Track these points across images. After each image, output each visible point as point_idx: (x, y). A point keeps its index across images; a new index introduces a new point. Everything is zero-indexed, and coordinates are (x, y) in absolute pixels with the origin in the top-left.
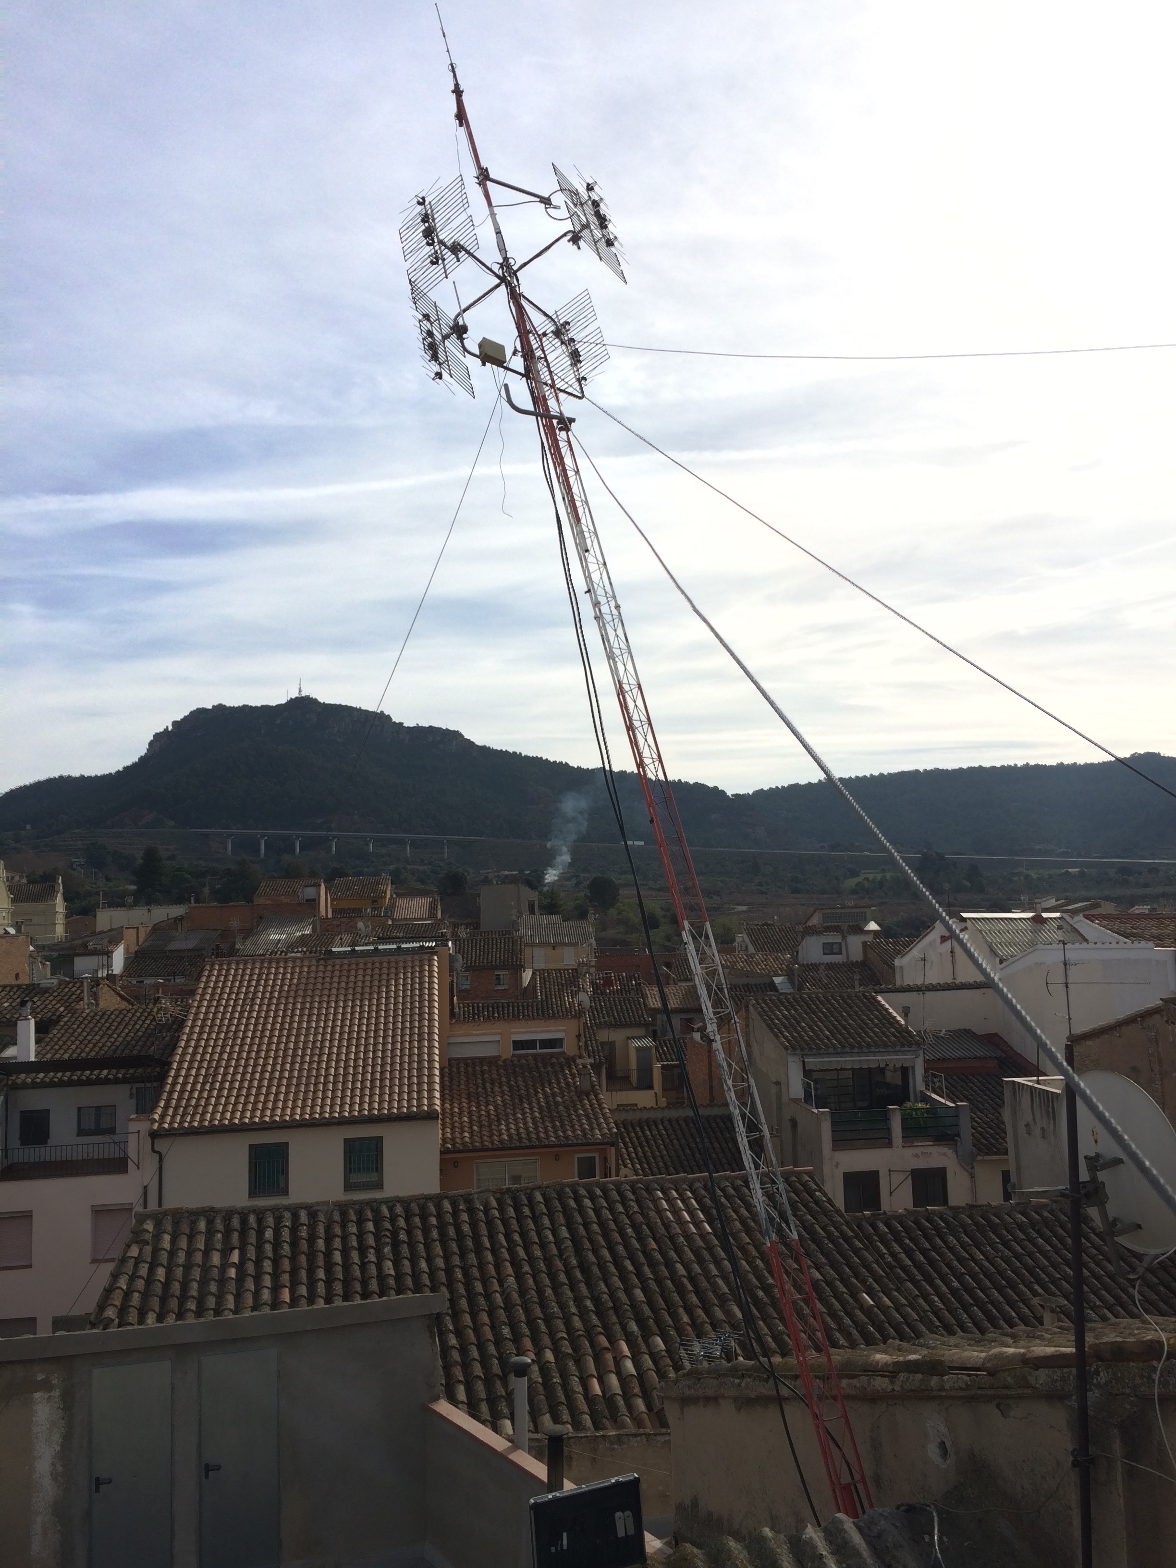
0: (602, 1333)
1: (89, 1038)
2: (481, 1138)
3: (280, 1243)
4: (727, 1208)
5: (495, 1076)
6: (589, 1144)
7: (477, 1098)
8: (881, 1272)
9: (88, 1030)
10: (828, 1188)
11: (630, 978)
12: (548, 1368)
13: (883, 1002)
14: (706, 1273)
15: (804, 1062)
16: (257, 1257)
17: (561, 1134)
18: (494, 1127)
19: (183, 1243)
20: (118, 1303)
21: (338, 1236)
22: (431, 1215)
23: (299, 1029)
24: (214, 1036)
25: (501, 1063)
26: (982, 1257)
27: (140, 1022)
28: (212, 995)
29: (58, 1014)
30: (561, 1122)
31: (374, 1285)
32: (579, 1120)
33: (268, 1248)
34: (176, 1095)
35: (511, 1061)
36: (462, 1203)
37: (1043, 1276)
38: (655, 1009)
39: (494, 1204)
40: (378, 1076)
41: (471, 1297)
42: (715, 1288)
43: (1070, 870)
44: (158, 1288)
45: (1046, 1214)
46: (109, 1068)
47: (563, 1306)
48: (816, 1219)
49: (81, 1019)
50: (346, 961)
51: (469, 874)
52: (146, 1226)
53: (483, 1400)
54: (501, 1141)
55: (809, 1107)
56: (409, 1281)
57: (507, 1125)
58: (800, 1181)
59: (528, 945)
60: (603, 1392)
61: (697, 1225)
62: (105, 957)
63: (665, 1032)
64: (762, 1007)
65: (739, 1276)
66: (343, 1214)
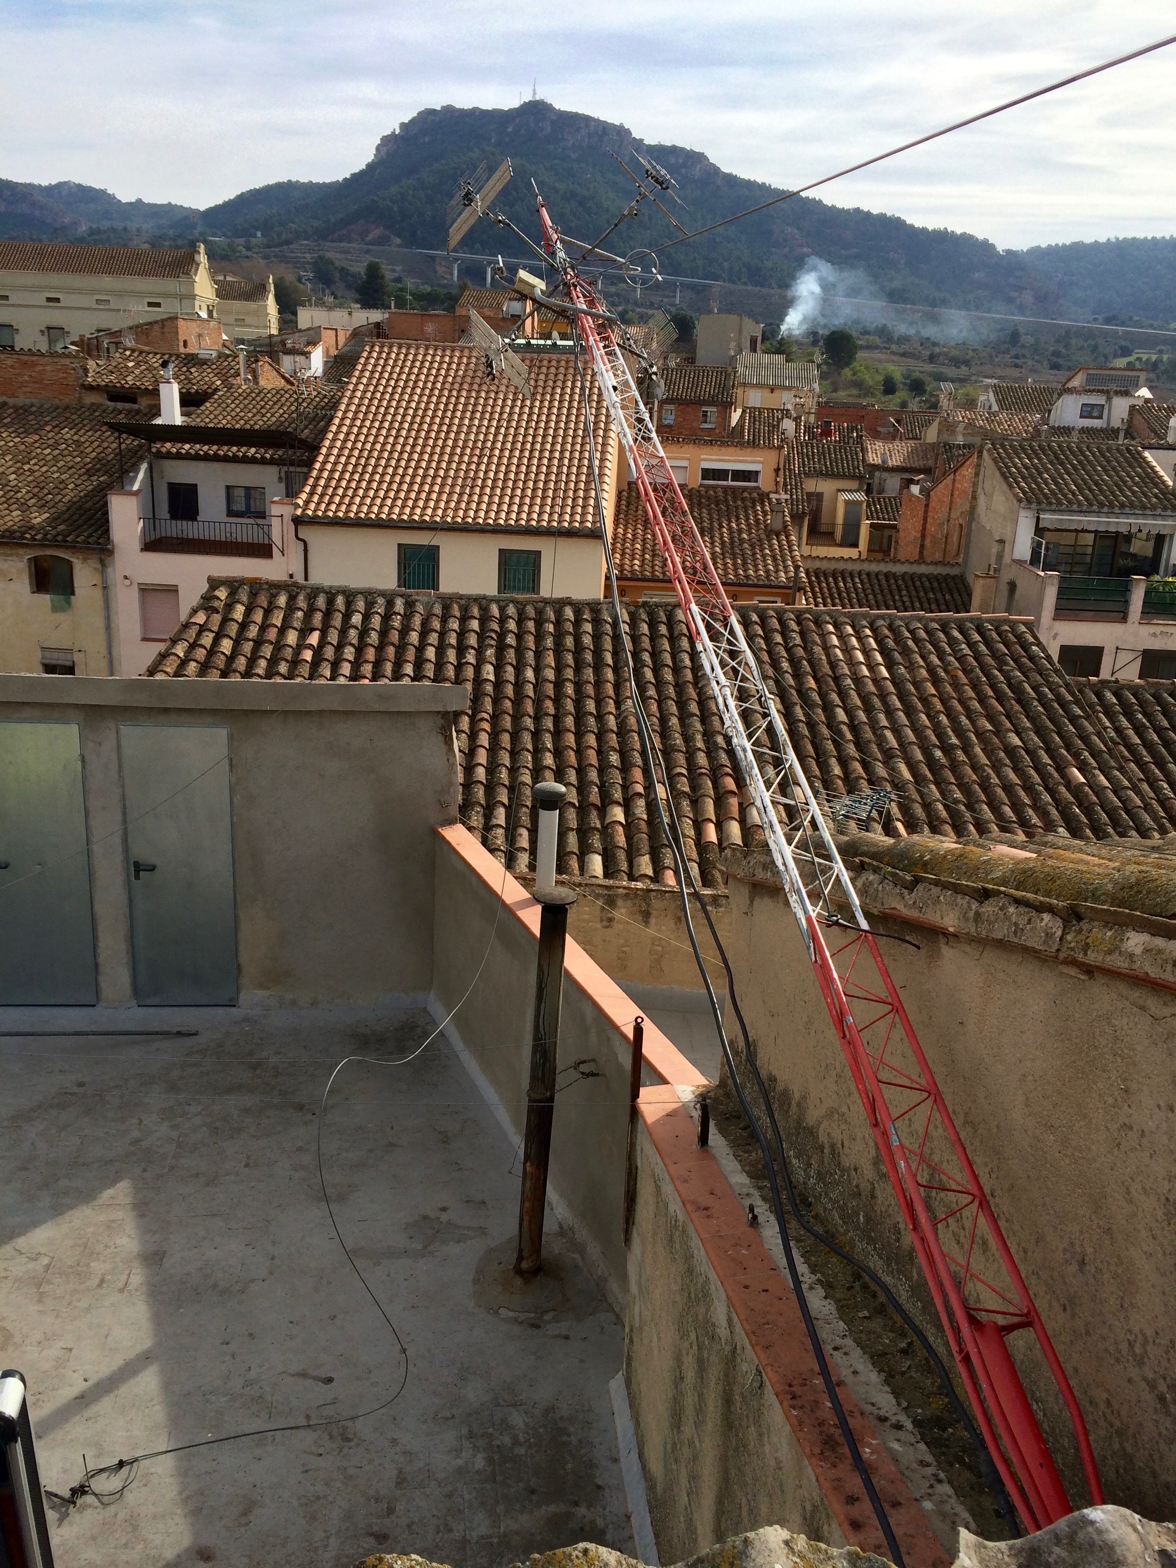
0: (729, 775)
1: (242, 414)
3: (368, 630)
4: (913, 652)
6: (771, 587)
8: (1102, 746)
9: (242, 406)
11: (851, 429)
12: (656, 805)
13: (1150, 459)
14: (873, 722)
15: (1038, 518)
16: (339, 642)
17: (741, 572)
19: (258, 617)
21: (436, 631)
22: (548, 621)
23: (460, 426)
24: (368, 423)
27: (297, 404)
28: (370, 379)
29: (214, 387)
30: (744, 560)
32: (764, 561)
33: (353, 634)
34: (323, 482)
35: (698, 491)
36: (587, 611)
38: (874, 465)
41: (580, 716)
42: (881, 741)
44: (220, 661)
46: (258, 446)
47: (688, 739)
48: (1027, 677)
49: (236, 394)
52: (217, 593)
53: (573, 830)
55: (1036, 570)
56: (509, 690)
58: (1013, 631)
59: (744, 385)
60: (720, 840)
61: (872, 667)
62: (303, 357)
63: (881, 491)
64: (998, 453)
65: (915, 730)
66: (446, 608)
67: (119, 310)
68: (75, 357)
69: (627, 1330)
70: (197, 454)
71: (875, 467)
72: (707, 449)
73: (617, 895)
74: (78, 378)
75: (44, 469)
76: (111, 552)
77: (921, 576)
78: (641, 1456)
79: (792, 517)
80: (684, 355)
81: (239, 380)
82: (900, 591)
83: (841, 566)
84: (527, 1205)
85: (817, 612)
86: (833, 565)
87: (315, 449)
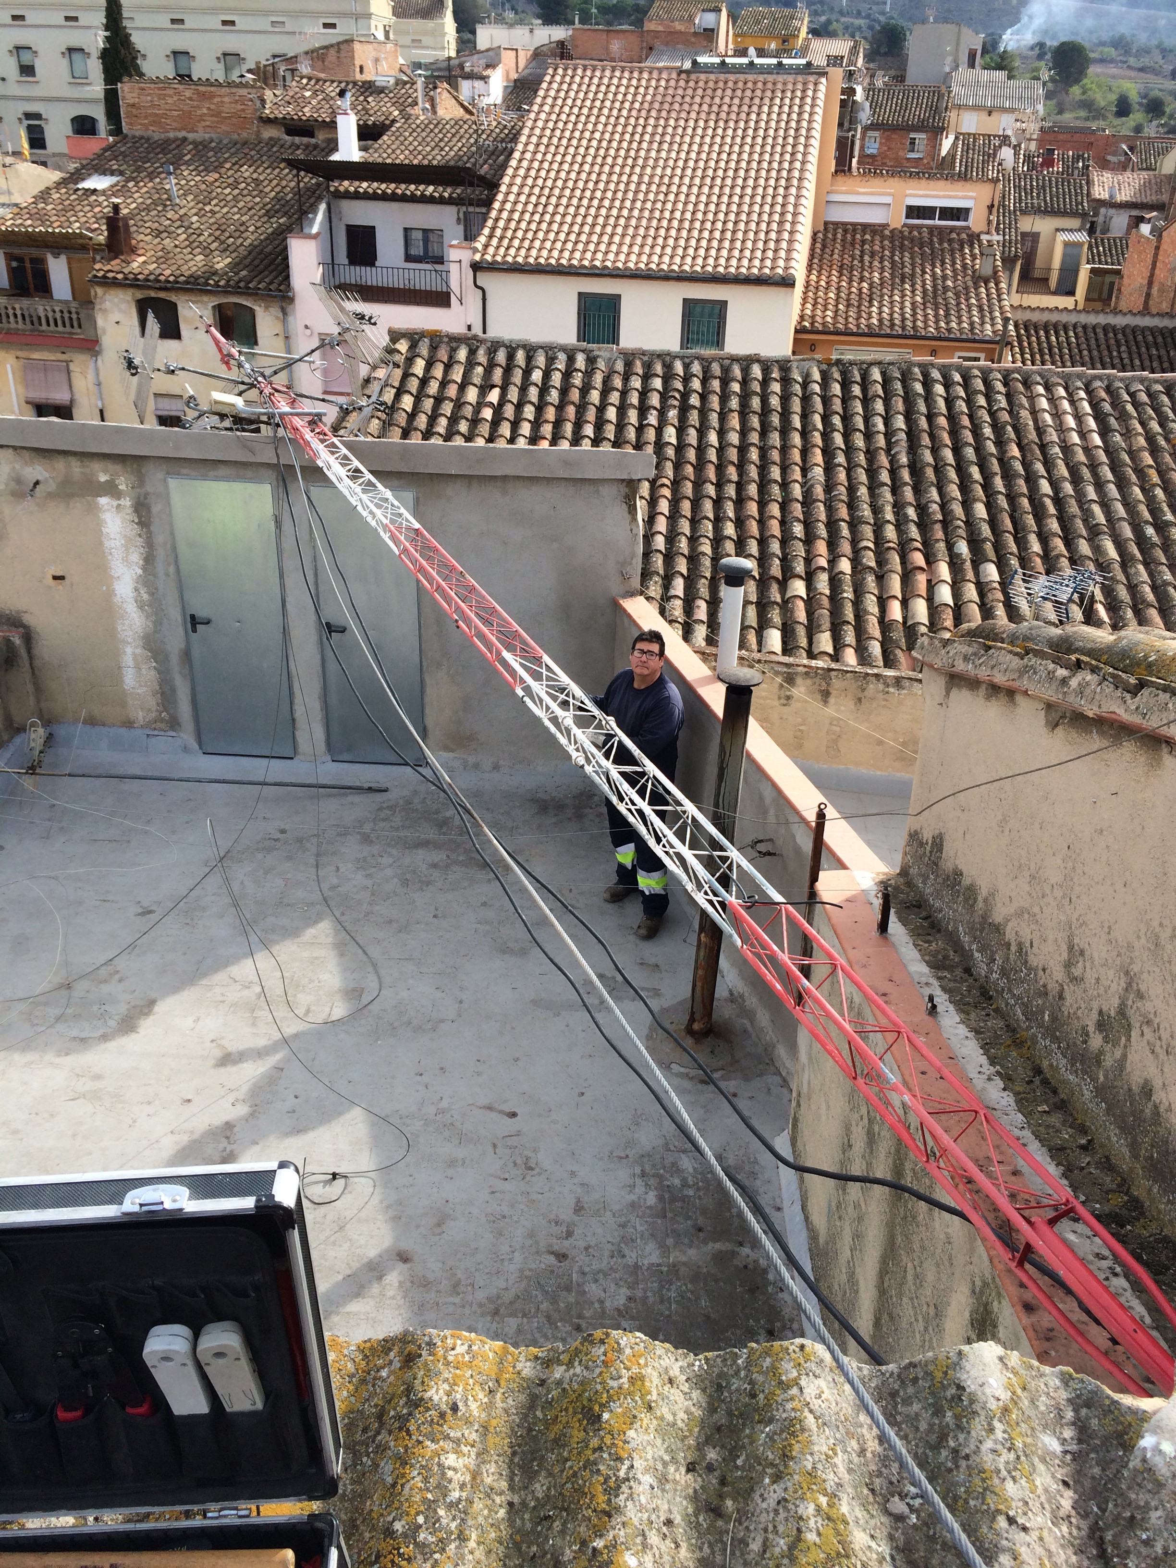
0: (919, 550)
2: (846, 319)
3: (549, 388)
4: (1131, 417)
5: (877, 248)
6: (974, 341)
7: (851, 272)
9: (420, 139)
11: (1076, 159)
12: (840, 580)
14: (1080, 497)
16: (519, 400)
17: (943, 325)
18: (863, 308)
19: (438, 371)
21: (618, 390)
25: (887, 233)
27: (476, 136)
29: (391, 118)
30: (947, 310)
32: (969, 311)
33: (534, 392)
34: (501, 223)
35: (901, 232)
36: (775, 370)
38: (1099, 200)
39: (817, 376)
41: (764, 483)
42: (1087, 516)
44: (402, 419)
46: (436, 184)
47: (876, 510)
49: (414, 126)
50: (712, 77)
52: (398, 346)
53: (752, 603)
54: (868, 326)
56: (692, 455)
57: (880, 308)
59: (959, 107)
60: (905, 618)
61: (1083, 435)
62: (482, 83)
63: (1106, 230)
65: (1126, 504)
66: (628, 365)
67: (294, 33)
68: (253, 87)
69: (794, 1094)
70: (375, 193)
71: (1101, 203)
72: (913, 183)
73: (796, 674)
74: (256, 110)
75: (225, 210)
76: (291, 300)
77: (1143, 330)
78: (804, 1208)
79: (1003, 260)
80: (892, 73)
81: (417, 110)
82: (1119, 346)
83: (1054, 317)
84: (700, 972)
85: (1027, 372)
86: (1045, 317)
87: (494, 186)
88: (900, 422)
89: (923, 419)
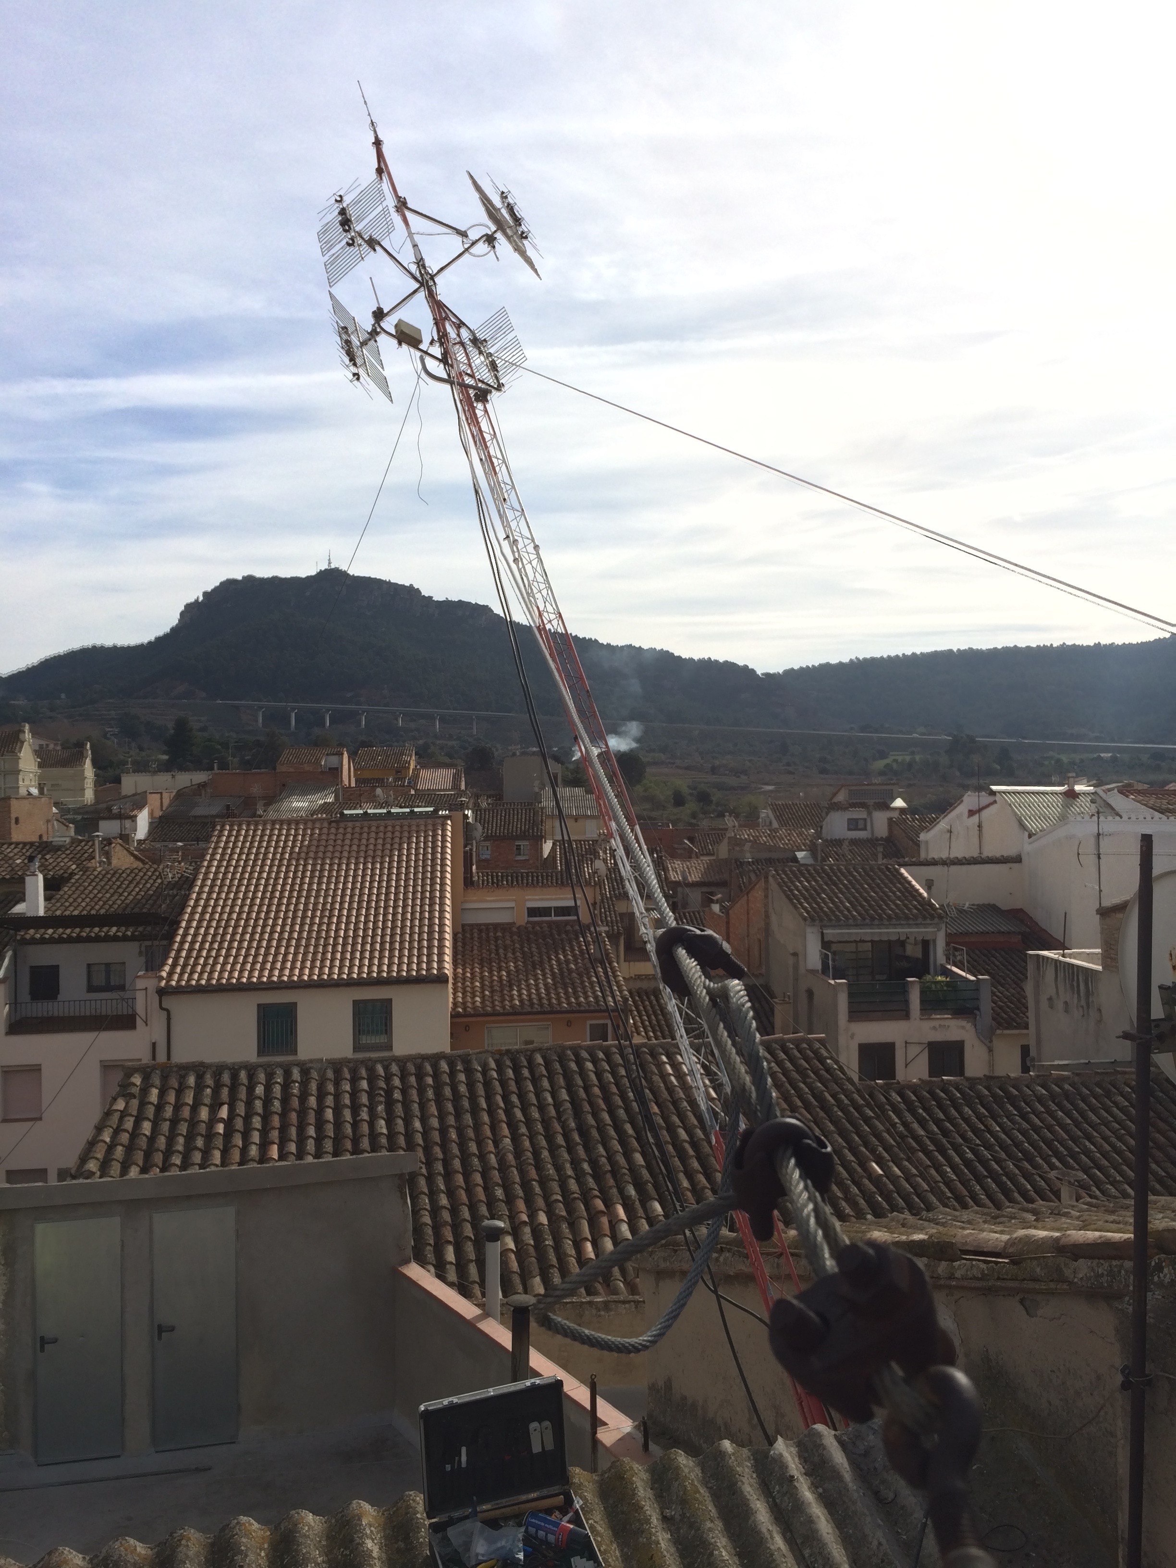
0: (598, 1197)
1: (100, 895)
2: (493, 1002)
3: (271, 1099)
5: (508, 942)
6: (601, 1011)
7: (490, 964)
8: (892, 1141)
9: (99, 887)
10: (842, 1059)
12: (540, 1231)
13: (906, 874)
15: (822, 934)
16: (247, 1113)
17: (573, 1000)
18: (505, 992)
19: (171, 1097)
20: (100, 1156)
21: (331, 1094)
22: (427, 1075)
23: (309, 890)
24: (223, 896)
25: (515, 929)
26: (998, 1129)
27: (151, 881)
28: (223, 855)
29: (69, 871)
30: (574, 989)
31: (365, 1143)
32: (592, 987)
33: (258, 1104)
34: (184, 954)
35: (526, 928)
36: (459, 1063)
37: (1062, 1149)
39: (493, 1065)
40: (388, 939)
41: (465, 1157)
43: (1102, 755)
44: (143, 1143)
45: (1067, 1087)
46: (119, 925)
47: (559, 1168)
48: (826, 1087)
49: (92, 877)
50: (358, 824)
51: (497, 750)
52: (133, 1080)
53: (472, 1261)
54: (513, 1006)
55: (825, 978)
56: (402, 1140)
57: (519, 991)
58: (811, 1048)
59: (551, 818)
60: (597, 1256)
64: (782, 879)
70: (60, 937)
71: (677, 883)
72: (530, 889)
80: (492, 793)
81: (94, 863)
88: (564, 1095)
89: (581, 1090)
